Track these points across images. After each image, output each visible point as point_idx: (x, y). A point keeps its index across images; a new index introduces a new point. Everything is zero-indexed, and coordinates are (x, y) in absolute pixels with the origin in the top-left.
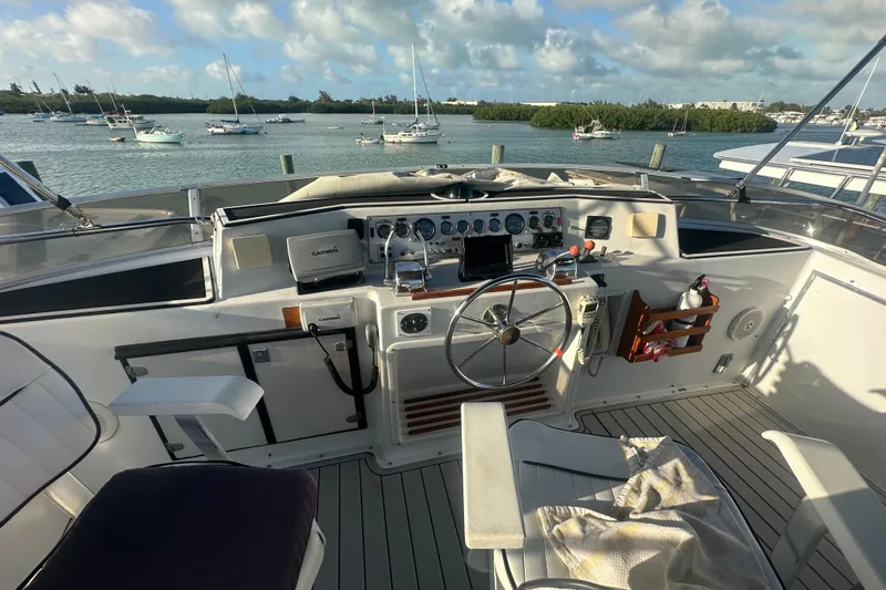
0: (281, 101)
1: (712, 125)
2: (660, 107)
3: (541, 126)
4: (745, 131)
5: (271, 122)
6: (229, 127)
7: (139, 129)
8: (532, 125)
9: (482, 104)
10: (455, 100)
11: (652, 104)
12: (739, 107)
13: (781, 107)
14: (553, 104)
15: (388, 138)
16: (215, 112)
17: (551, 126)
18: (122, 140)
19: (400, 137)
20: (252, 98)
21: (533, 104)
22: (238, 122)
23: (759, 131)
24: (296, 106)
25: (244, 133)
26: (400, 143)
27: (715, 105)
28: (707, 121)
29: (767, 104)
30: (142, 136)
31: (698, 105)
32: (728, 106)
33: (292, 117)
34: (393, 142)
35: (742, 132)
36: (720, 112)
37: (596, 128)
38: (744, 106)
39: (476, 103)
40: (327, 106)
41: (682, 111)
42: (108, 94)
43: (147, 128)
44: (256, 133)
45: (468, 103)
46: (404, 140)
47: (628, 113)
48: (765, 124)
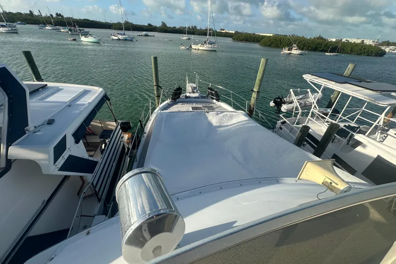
0: (144, 26)
1: (351, 51)
2: (325, 40)
3: (265, 46)
4: (369, 55)
5: (139, 35)
6: (121, 37)
7: (82, 35)
8: (260, 45)
9: (237, 33)
10: (224, 30)
11: (320, 38)
12: (365, 42)
13: (388, 44)
14: (271, 35)
15: (194, 47)
16: (115, 29)
17: (270, 46)
18: (75, 40)
19: (199, 47)
20: (131, 23)
21: (261, 34)
22: (124, 34)
23: (376, 56)
24: (150, 28)
25: (126, 40)
26: (198, 49)
27: (353, 40)
28: (349, 49)
29: (380, 42)
30: (83, 39)
31: (344, 40)
32: (359, 41)
33: (150, 33)
34: (195, 49)
35: (367, 55)
36: (356, 45)
37: (294, 48)
38: (368, 42)
39: (233, 32)
40: (164, 29)
41: (336, 42)
42: (69, 18)
43: (86, 35)
44: (132, 40)
45: (230, 32)
46: (200, 48)
47: (309, 42)
48: (380, 52)
